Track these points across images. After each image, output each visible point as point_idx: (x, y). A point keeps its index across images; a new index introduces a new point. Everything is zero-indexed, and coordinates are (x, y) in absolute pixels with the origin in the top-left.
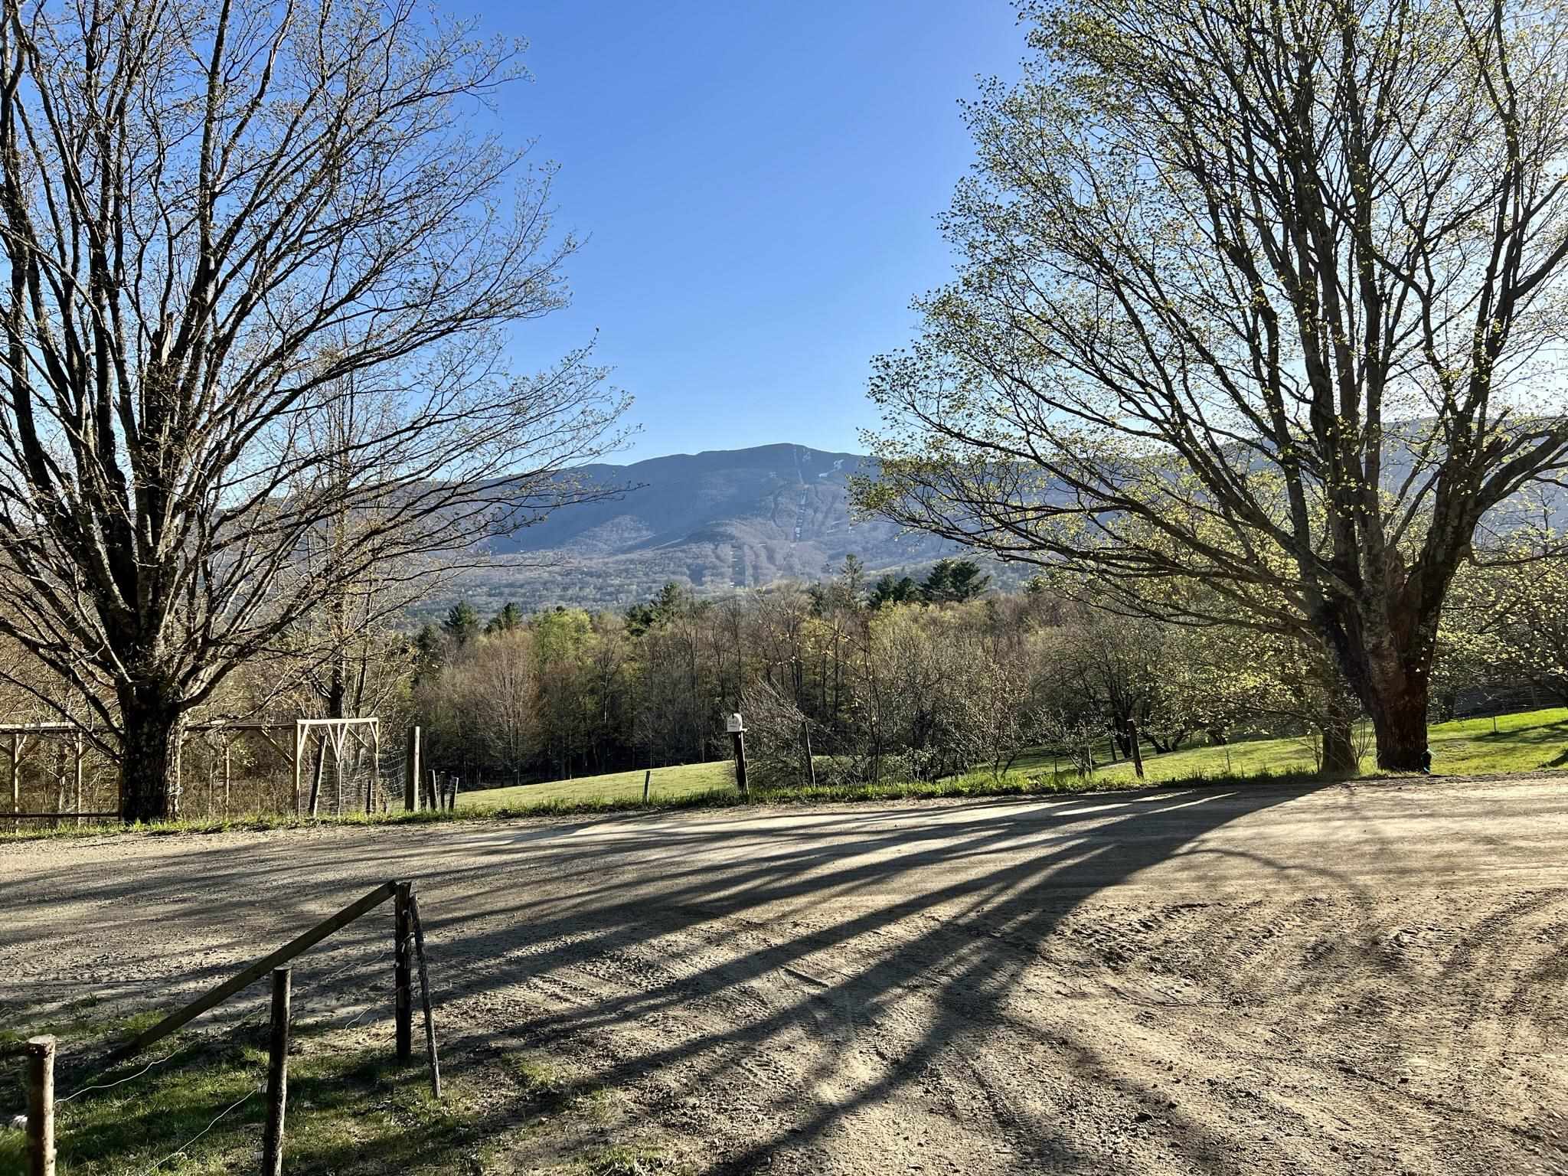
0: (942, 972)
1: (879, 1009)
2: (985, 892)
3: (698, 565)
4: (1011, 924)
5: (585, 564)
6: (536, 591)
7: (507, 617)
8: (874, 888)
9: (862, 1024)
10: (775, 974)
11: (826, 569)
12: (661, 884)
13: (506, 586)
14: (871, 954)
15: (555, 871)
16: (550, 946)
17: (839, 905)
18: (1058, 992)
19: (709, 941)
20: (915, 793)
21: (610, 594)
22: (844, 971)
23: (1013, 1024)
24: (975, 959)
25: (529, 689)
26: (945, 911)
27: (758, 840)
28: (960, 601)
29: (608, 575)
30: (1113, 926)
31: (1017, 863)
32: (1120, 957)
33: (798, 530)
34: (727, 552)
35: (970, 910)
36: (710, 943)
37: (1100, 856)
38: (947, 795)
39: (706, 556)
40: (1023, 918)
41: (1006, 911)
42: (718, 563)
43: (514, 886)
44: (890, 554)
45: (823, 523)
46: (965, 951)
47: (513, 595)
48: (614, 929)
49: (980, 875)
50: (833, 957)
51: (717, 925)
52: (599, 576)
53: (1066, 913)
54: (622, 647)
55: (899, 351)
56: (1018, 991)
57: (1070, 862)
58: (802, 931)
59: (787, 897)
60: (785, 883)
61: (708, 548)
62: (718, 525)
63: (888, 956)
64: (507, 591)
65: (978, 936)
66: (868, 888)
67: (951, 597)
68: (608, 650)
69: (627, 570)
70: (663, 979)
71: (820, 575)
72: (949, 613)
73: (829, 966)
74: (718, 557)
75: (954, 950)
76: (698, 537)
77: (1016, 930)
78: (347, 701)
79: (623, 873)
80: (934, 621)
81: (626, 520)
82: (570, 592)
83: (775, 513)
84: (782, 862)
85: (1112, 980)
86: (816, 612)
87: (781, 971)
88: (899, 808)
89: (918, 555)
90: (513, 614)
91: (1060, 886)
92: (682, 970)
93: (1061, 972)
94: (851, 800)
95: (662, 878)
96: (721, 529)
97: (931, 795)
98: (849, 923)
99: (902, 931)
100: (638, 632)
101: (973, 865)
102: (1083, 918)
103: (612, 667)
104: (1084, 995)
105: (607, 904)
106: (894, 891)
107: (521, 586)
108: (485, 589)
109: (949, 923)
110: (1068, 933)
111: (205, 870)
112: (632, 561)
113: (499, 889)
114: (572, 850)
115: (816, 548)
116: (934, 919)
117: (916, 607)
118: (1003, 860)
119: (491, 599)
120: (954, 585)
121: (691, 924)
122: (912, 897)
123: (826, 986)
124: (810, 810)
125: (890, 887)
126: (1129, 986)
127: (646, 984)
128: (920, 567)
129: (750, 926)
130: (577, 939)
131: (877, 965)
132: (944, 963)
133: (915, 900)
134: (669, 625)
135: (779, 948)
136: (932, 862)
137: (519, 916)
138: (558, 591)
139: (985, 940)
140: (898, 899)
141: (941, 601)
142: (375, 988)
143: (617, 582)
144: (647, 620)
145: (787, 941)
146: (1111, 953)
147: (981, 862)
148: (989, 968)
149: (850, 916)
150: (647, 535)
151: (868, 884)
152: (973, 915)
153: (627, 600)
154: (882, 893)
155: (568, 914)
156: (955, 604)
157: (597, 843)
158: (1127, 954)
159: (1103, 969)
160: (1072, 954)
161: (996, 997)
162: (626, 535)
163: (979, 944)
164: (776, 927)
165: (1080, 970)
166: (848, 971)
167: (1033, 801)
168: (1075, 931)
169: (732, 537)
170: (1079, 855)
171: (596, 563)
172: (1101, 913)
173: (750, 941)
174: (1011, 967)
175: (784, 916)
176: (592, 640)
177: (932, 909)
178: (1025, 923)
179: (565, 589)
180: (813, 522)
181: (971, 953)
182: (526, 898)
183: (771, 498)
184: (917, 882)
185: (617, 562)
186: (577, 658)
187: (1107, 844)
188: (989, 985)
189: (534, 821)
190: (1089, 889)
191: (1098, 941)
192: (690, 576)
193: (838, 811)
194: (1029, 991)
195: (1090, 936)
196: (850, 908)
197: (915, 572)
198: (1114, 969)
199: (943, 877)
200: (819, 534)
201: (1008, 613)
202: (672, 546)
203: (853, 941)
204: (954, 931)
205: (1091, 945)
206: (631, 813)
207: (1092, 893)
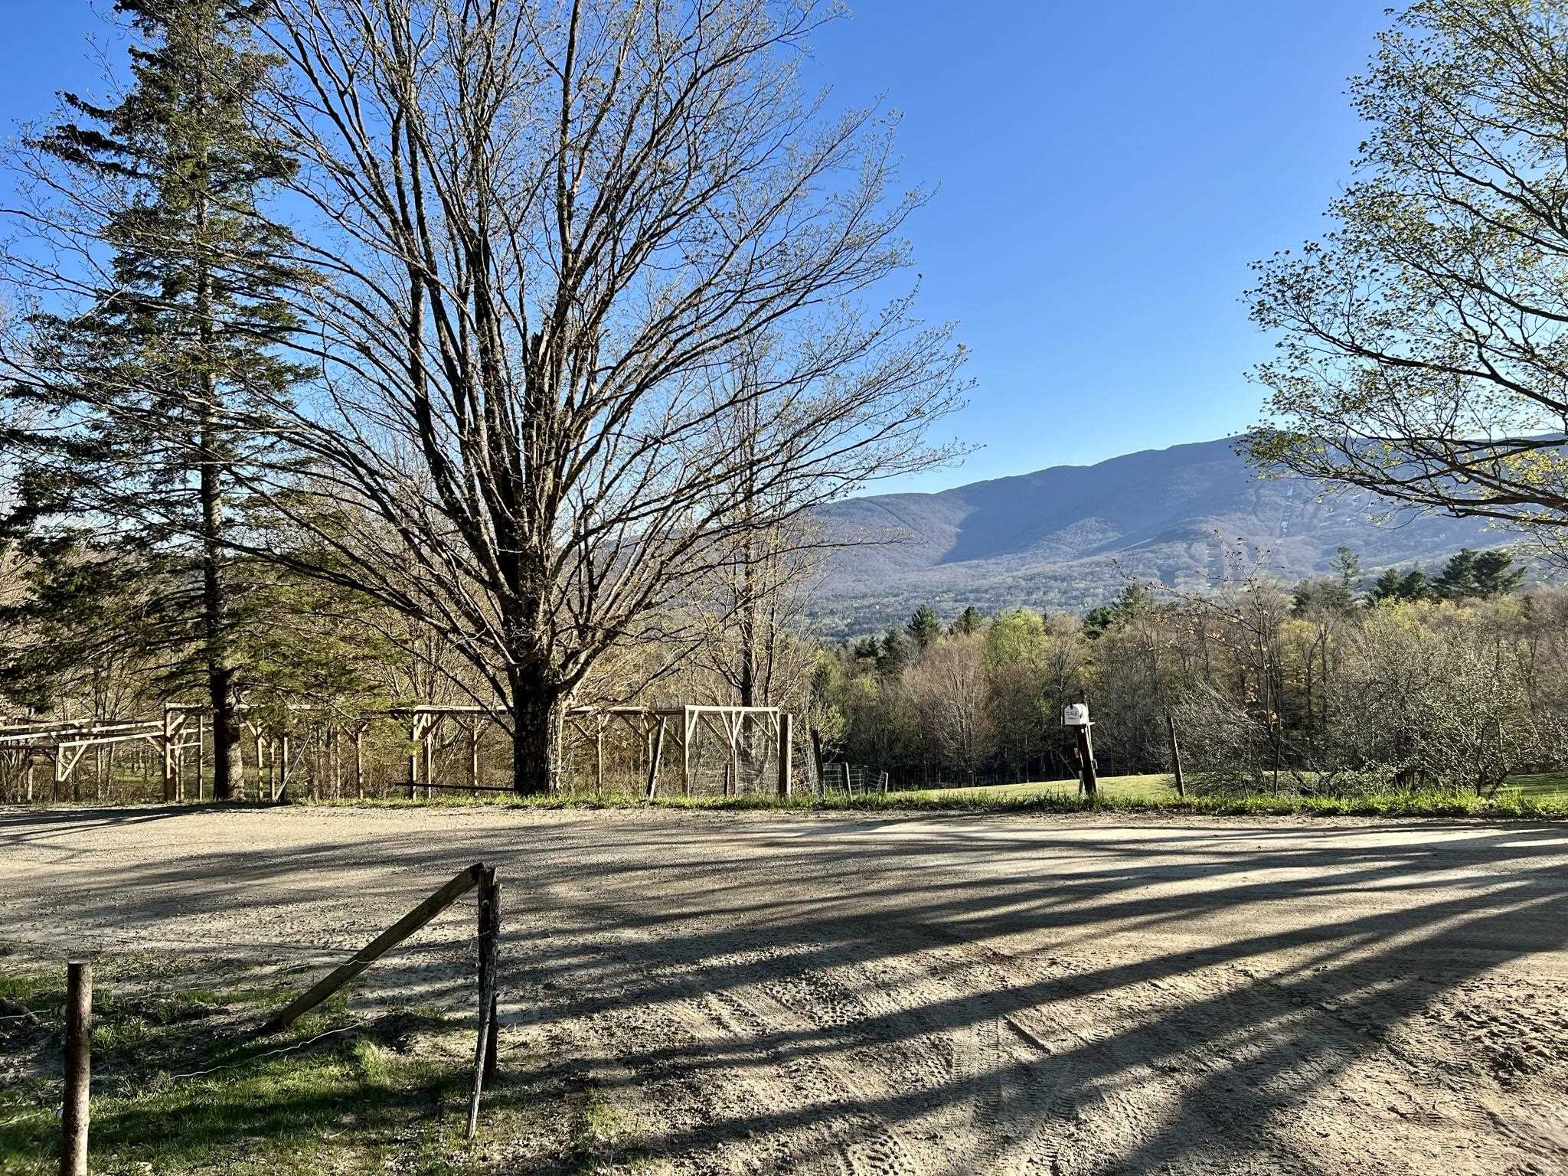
0: (1221, 1053)
1: (1094, 1097)
2: (1338, 944)
3: (1170, 566)
4: (1361, 993)
5: (1047, 568)
6: (1000, 596)
7: (967, 623)
8: (1184, 924)
9: (1059, 1115)
10: (992, 1026)
11: (1319, 567)
12: (920, 895)
13: (972, 591)
14: (1132, 1014)
15: (818, 870)
16: (753, 956)
17: (1124, 942)
18: (1393, 1109)
19: (934, 972)
20: (1311, 809)
21: (1076, 598)
22: (1084, 1034)
23: (1283, 1153)
24: (1280, 1039)
25: (981, 691)
26: (1264, 965)
27: (1071, 853)
28: (1484, 598)
29: (1072, 578)
30: (1526, 1012)
31: (1409, 906)
32: (1520, 1064)
33: (1284, 524)
34: (1202, 549)
35: (1305, 966)
36: (933, 975)
37: (1545, 906)
38: (1354, 813)
39: (1179, 557)
40: (1383, 986)
41: (1358, 974)
42: (1191, 562)
43: (767, 883)
44: (1400, 548)
45: (1314, 515)
46: (1272, 1024)
47: (978, 600)
48: (834, 944)
49: (1344, 920)
50: (1078, 1012)
51: (956, 953)
52: (1063, 580)
53: (1455, 985)
54: (1076, 649)
55: (1282, 255)
56: (1328, 1096)
57: (1493, 911)
58: (1058, 972)
59: (1061, 925)
60: (1070, 907)
61: (1180, 547)
62: (1192, 522)
63: (1155, 1018)
64: (972, 596)
65: (1301, 1005)
66: (1175, 924)
67: (1473, 592)
68: (1062, 653)
69: (1092, 573)
70: (851, 1012)
71: (1312, 573)
72: (1468, 611)
73: (1066, 1023)
74: (1192, 557)
75: (1256, 1021)
76: (1170, 536)
77: (1364, 1002)
78: (756, 691)
79: (889, 878)
80: (1448, 620)
81: (1091, 522)
82: (1034, 596)
83: (1256, 507)
84: (1084, 881)
85: (1493, 1101)
86: (1298, 612)
87: (1002, 1023)
88: (1281, 825)
89: (1437, 546)
90: (972, 617)
91: (1461, 944)
92: (879, 1005)
93: (1413, 1078)
94: (1223, 814)
95: (928, 889)
96: (1195, 527)
97: (1332, 812)
98: (1125, 968)
99: (1190, 987)
100: (1095, 635)
101: (1341, 904)
102: (1479, 997)
103: (1067, 670)
104: (1435, 1120)
105: (844, 914)
106: (1209, 930)
107: (986, 591)
108: (952, 595)
109: (1266, 980)
110: (1447, 1017)
111: (511, 844)
112: (1098, 564)
113: (749, 885)
114: (855, 848)
115: (1306, 544)
116: (1246, 973)
117: (1424, 604)
118: (1389, 902)
119: (957, 605)
120: (1478, 579)
121: (925, 947)
122: (1230, 940)
123: (1048, 1051)
124: (1163, 822)
125: (1206, 924)
126: (1520, 1112)
127: (828, 1017)
128: (1438, 561)
129: (997, 958)
130: (786, 952)
131: (1134, 1031)
132: (1231, 1038)
133: (1233, 944)
134: (1128, 628)
135: (1017, 992)
136: (1281, 897)
137: (745, 918)
138: (1023, 596)
139: (1309, 1012)
140: (1206, 942)
141: (1457, 598)
142: (548, 987)
143: (1082, 585)
144: (1105, 623)
145: (1030, 982)
146: (1506, 1056)
147: (1354, 902)
148: (1298, 1053)
149: (1132, 958)
150: (1113, 536)
151: (1178, 918)
152: (1307, 973)
153: (1091, 603)
154: (1189, 931)
155: (795, 921)
156: (1478, 600)
157: (887, 843)
158: (1531, 1061)
159: (1485, 1080)
160: (1443, 1050)
161: (1282, 1103)
162: (1091, 536)
163: (1298, 1016)
164: (1027, 963)
165: (1445, 1077)
166: (1088, 1034)
167: (1476, 826)
168: (1460, 1014)
169: (1206, 535)
170: (1511, 902)
171: (1059, 566)
172: (1514, 992)
173: (983, 978)
174: (1331, 1057)
175: (1046, 949)
176: (1045, 642)
177: (1250, 960)
178: (1383, 995)
179: (1029, 593)
180: (1302, 515)
181: (1278, 1028)
182: (768, 897)
183: (1252, 491)
184: (1246, 921)
185: (1082, 565)
186: (1031, 660)
187: (1560, 890)
188: (1282, 1082)
189: (846, 814)
190: (1507, 953)
191: (1493, 1034)
192: (1161, 578)
193: (1197, 825)
194: (1345, 1100)
195: (1482, 1025)
196: (1136, 948)
197: (1432, 568)
198: (1504, 1082)
199: (1289, 918)
200: (1309, 528)
201: (1549, 609)
202: (1142, 546)
203: (1117, 993)
204: (1270, 994)
205: (1478, 1039)
206: (953, 813)
207: (1508, 959)
